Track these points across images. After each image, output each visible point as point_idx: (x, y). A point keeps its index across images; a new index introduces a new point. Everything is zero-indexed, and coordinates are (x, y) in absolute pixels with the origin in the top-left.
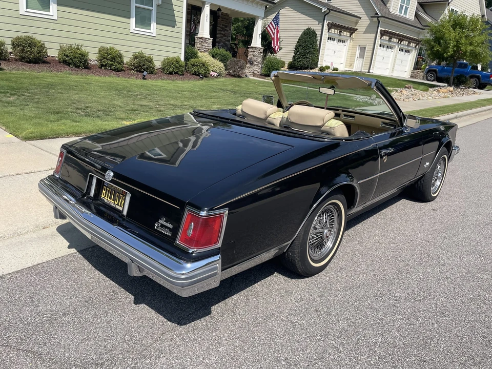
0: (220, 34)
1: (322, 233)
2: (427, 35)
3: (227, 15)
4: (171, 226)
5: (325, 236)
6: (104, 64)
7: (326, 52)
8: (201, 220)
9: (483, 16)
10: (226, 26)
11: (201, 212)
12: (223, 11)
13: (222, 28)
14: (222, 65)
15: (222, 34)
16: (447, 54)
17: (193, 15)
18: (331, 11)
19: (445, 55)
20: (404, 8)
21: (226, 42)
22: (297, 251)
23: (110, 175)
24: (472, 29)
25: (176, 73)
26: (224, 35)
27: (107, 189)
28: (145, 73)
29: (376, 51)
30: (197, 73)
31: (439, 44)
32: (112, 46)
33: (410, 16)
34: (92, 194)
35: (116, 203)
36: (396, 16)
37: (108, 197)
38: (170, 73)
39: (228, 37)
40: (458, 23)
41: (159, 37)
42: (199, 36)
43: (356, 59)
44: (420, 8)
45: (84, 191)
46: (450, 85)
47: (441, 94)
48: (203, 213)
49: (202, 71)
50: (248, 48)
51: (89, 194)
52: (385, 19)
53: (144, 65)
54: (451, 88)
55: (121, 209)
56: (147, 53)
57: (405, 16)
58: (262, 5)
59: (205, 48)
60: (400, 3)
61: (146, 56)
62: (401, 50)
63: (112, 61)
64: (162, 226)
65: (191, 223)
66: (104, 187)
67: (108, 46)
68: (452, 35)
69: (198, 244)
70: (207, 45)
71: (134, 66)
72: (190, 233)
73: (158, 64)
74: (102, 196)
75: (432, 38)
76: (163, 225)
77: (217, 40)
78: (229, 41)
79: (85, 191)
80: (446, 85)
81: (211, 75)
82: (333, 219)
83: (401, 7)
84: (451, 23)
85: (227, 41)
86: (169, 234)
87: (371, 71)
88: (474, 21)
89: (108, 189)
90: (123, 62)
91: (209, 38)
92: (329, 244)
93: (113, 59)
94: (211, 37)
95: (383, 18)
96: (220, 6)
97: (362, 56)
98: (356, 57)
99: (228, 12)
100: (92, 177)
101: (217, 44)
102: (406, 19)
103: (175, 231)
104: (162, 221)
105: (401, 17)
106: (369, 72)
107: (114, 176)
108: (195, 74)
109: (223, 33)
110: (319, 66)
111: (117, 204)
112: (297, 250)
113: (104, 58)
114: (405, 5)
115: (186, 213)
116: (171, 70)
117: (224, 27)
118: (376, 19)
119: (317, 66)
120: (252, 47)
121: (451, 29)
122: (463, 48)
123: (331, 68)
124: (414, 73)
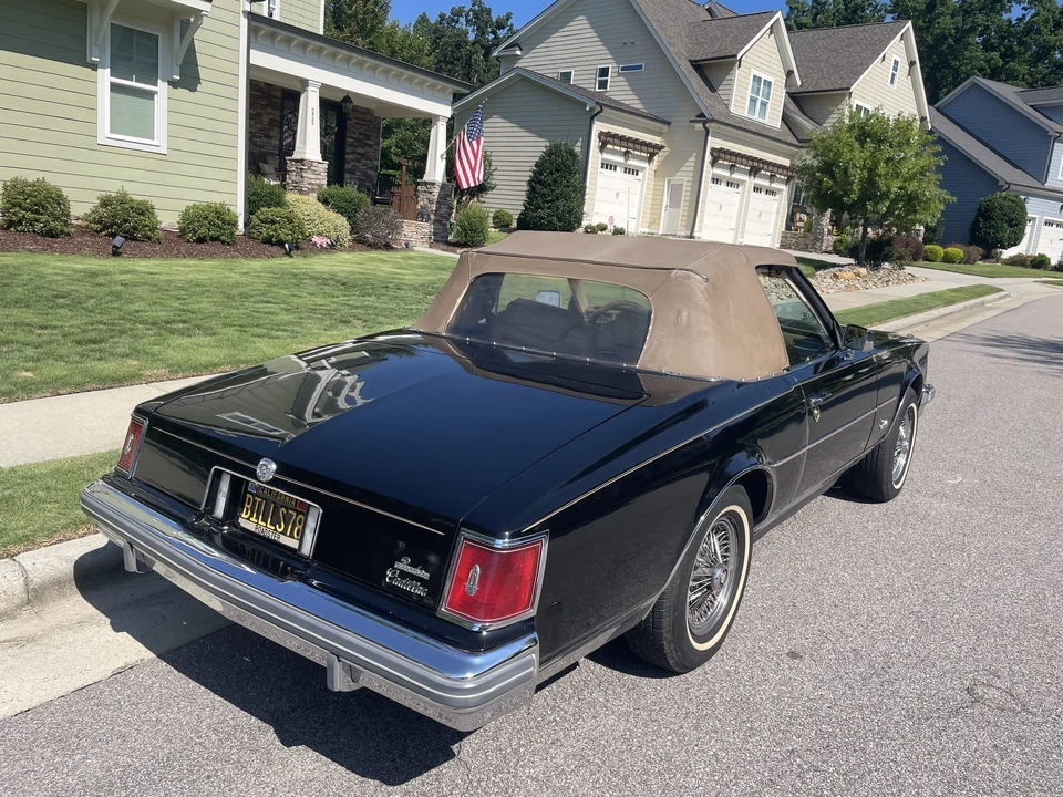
0: (354, 152)
1: (711, 577)
2: (808, 158)
3: (368, 112)
4: (425, 575)
5: (716, 582)
6: (15, 218)
7: (600, 194)
8: (496, 559)
9: (923, 119)
10: (368, 137)
11: (497, 541)
12: (356, 102)
13: (357, 140)
14: (341, 222)
15: (359, 154)
16: (849, 197)
17: (285, 112)
18: (605, 109)
19: (845, 199)
20: (759, 103)
21: (370, 172)
22: (667, 621)
23: (267, 469)
24: (899, 142)
25: (214, 239)
26: (363, 155)
27: (255, 501)
28: (118, 240)
29: (706, 193)
30: (274, 240)
31: (832, 177)
32: (40, 176)
33: (773, 120)
34: (220, 511)
35: (281, 530)
36: (744, 120)
37: (257, 518)
38: (201, 240)
39: (372, 161)
40: (868, 132)
41: (176, 156)
42: (295, 156)
43: (664, 209)
44: (792, 106)
45: (199, 506)
46: (860, 264)
47: (841, 284)
48: (503, 543)
49: (283, 234)
50: (418, 184)
51: (212, 511)
52: (721, 126)
53: (126, 221)
54: (863, 271)
55: (293, 544)
56: (137, 193)
57: (761, 120)
58: (443, 90)
59: (310, 184)
60: (749, 94)
61: (132, 201)
62: (757, 189)
63: (37, 212)
64: (404, 575)
65: (472, 565)
66: (248, 495)
67: (31, 177)
68: (857, 156)
69: (491, 613)
70: (312, 176)
71: (99, 222)
72: (472, 587)
73: (168, 219)
74: (243, 515)
75: (816, 163)
76: (405, 573)
77: (347, 166)
78: (375, 168)
79: (203, 507)
80: (851, 261)
81: (315, 244)
82: (726, 544)
83: (753, 100)
84: (856, 132)
85: (371, 169)
86: (421, 591)
87: (696, 234)
88: (904, 127)
89: (259, 500)
90: (68, 215)
91: (321, 160)
92: (722, 599)
93: (38, 207)
94: (324, 158)
95: (714, 124)
96: (348, 92)
97: (674, 203)
98: (664, 205)
99: (372, 107)
100: (218, 475)
101: (347, 176)
102: (763, 126)
103: (435, 586)
104: (403, 565)
105: (753, 123)
106: (691, 237)
107: (277, 472)
108: (268, 241)
109: (360, 150)
110: (585, 223)
111: (284, 533)
112: (668, 619)
113: (14, 205)
114: (760, 98)
115: (461, 543)
116: (203, 231)
117: (361, 137)
118: (701, 125)
119: (580, 225)
120: (426, 183)
121: (857, 145)
122: (881, 183)
123: (611, 227)
124: (786, 237)
